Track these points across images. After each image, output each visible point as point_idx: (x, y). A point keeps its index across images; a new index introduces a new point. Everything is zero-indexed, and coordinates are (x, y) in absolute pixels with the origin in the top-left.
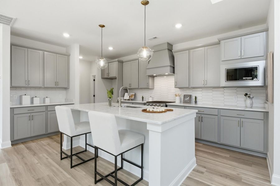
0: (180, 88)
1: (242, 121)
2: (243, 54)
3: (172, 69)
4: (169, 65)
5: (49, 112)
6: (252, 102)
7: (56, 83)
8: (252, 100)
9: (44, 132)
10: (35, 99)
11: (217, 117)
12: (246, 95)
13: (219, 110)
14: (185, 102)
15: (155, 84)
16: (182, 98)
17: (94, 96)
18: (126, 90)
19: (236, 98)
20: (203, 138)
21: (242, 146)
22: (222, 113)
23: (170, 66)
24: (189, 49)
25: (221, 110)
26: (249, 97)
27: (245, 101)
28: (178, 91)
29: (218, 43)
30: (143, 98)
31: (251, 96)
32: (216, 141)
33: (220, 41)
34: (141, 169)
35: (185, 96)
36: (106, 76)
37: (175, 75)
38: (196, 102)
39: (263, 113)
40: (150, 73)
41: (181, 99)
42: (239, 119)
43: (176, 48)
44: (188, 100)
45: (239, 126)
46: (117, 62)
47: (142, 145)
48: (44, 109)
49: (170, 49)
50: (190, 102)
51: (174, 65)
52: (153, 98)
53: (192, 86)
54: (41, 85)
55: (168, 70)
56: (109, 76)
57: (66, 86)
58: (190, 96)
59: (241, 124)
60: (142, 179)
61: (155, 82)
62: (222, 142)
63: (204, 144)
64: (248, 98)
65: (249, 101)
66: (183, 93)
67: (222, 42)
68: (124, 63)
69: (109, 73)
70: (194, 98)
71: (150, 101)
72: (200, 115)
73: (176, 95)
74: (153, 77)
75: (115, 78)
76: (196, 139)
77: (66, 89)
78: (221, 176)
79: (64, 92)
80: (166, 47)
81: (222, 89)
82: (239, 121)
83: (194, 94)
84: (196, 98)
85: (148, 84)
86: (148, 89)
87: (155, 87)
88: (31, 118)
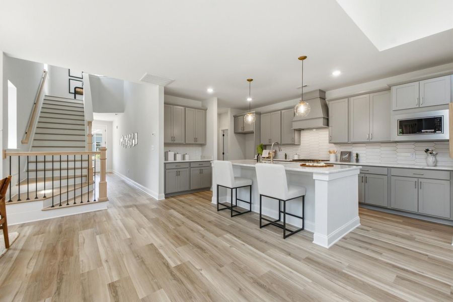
0: (335, 143)
1: (421, 182)
2: (421, 102)
3: (326, 121)
4: (323, 116)
5: (192, 169)
6: (436, 159)
7: (196, 139)
8: (435, 157)
9: (187, 189)
10: (177, 155)
11: (387, 176)
12: (427, 151)
13: (389, 168)
14: (342, 160)
15: (301, 139)
16: (339, 155)
17: (223, 153)
18: (264, 147)
19: (414, 155)
20: (367, 202)
21: (421, 211)
22: (394, 172)
23: (324, 118)
24: (348, 97)
25: (392, 169)
26: (430, 153)
27: (426, 158)
28: (334, 148)
29: (389, 89)
30: (286, 155)
31: (434, 152)
32: (385, 205)
33: (390, 87)
34: (301, 220)
35: (342, 153)
36: (240, 131)
37: (330, 128)
38: (357, 160)
39: (449, 172)
40: (296, 126)
41: (336, 157)
42: (416, 180)
43: (330, 95)
44: (346, 158)
45: (416, 188)
46: (255, 114)
47: (303, 197)
48: (187, 166)
49: (323, 98)
50: (349, 160)
51: (328, 116)
52: (299, 155)
53: (352, 140)
54: (183, 142)
55: (321, 122)
56: (245, 131)
57: (203, 143)
58: (350, 153)
59: (418, 185)
60: (303, 229)
61: (301, 137)
62: (393, 206)
63: (369, 209)
64: (429, 155)
65: (431, 159)
66: (339, 149)
67: (394, 88)
68: (262, 116)
69: (244, 127)
70: (354, 155)
71: (295, 159)
72: (363, 175)
73: (330, 152)
74: (300, 130)
75: (252, 133)
76: (360, 203)
77: (202, 145)
78: (390, 235)
79: (200, 148)
80: (318, 95)
81: (394, 144)
82: (416, 182)
83: (355, 150)
84: (357, 155)
85: (293, 139)
86: (293, 145)
87: (302, 142)
88: (178, 174)
